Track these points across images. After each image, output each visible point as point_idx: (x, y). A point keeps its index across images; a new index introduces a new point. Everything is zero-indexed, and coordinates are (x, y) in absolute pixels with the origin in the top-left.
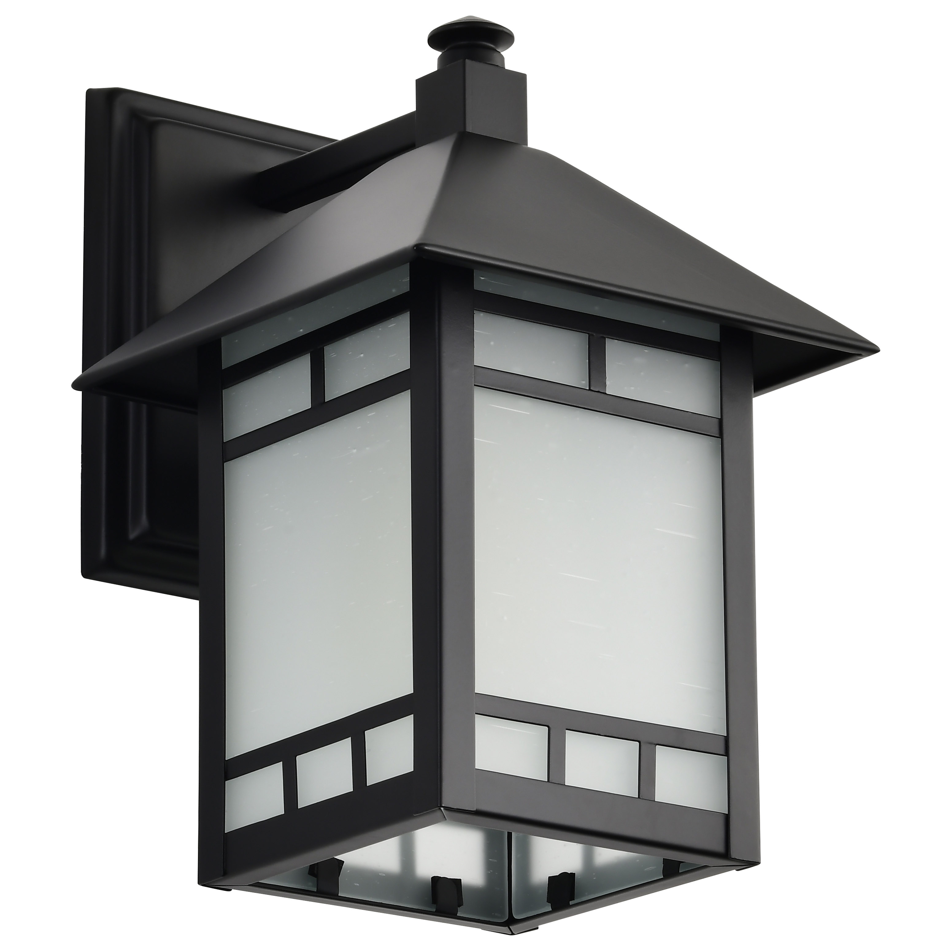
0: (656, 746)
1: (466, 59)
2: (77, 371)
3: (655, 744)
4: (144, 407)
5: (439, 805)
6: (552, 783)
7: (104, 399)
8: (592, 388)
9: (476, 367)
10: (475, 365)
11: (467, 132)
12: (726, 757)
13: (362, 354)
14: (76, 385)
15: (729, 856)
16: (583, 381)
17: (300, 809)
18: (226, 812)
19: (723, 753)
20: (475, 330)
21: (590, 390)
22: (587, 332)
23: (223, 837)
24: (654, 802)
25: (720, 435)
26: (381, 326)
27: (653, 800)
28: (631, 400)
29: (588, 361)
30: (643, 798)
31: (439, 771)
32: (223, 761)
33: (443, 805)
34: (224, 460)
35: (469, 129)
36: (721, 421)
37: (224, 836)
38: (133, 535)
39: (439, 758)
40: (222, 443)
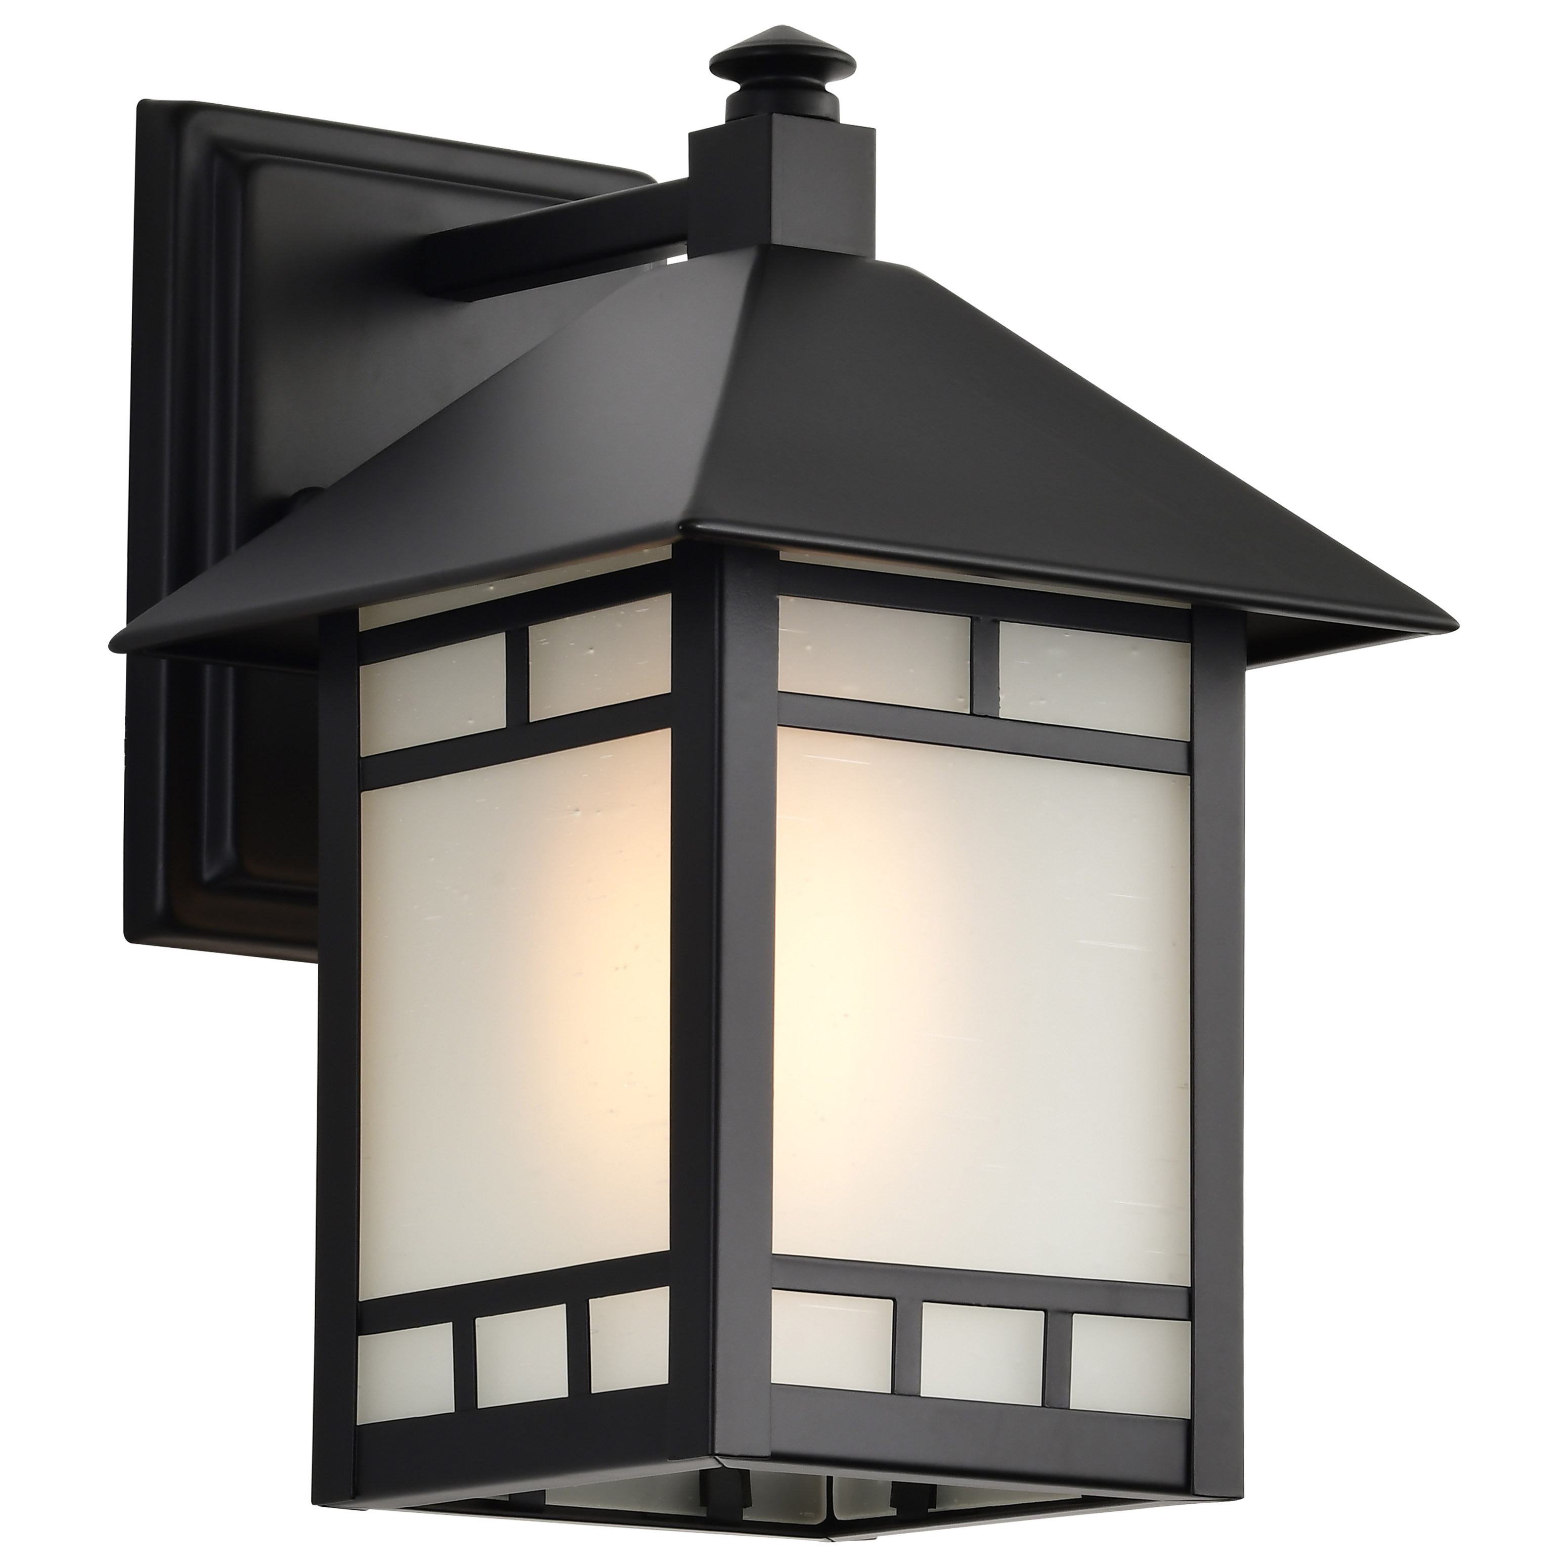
0: (1072, 1316)
1: (773, 113)
2: (119, 623)
3: (1071, 1313)
4: (230, 672)
5: (710, 1453)
6: (898, 1395)
7: (164, 663)
8: (974, 712)
9: (780, 693)
10: (779, 690)
11: (774, 245)
12: (1190, 1322)
13: (591, 649)
14: (116, 645)
15: (1191, 1490)
16: (961, 697)
17: (480, 1409)
18: (360, 1387)
19: (1184, 1316)
20: (780, 629)
21: (972, 714)
22: (968, 615)
23: (353, 1432)
24: (1068, 1410)
25: (1188, 772)
26: (623, 609)
27: (1067, 1406)
28: (1040, 725)
29: (969, 662)
30: (1051, 1405)
31: (710, 1394)
32: (355, 1303)
33: (717, 1452)
34: (361, 788)
35: (778, 238)
36: (1190, 746)
37: (355, 1432)
38: (208, 874)
39: (711, 1371)
40: (358, 758)
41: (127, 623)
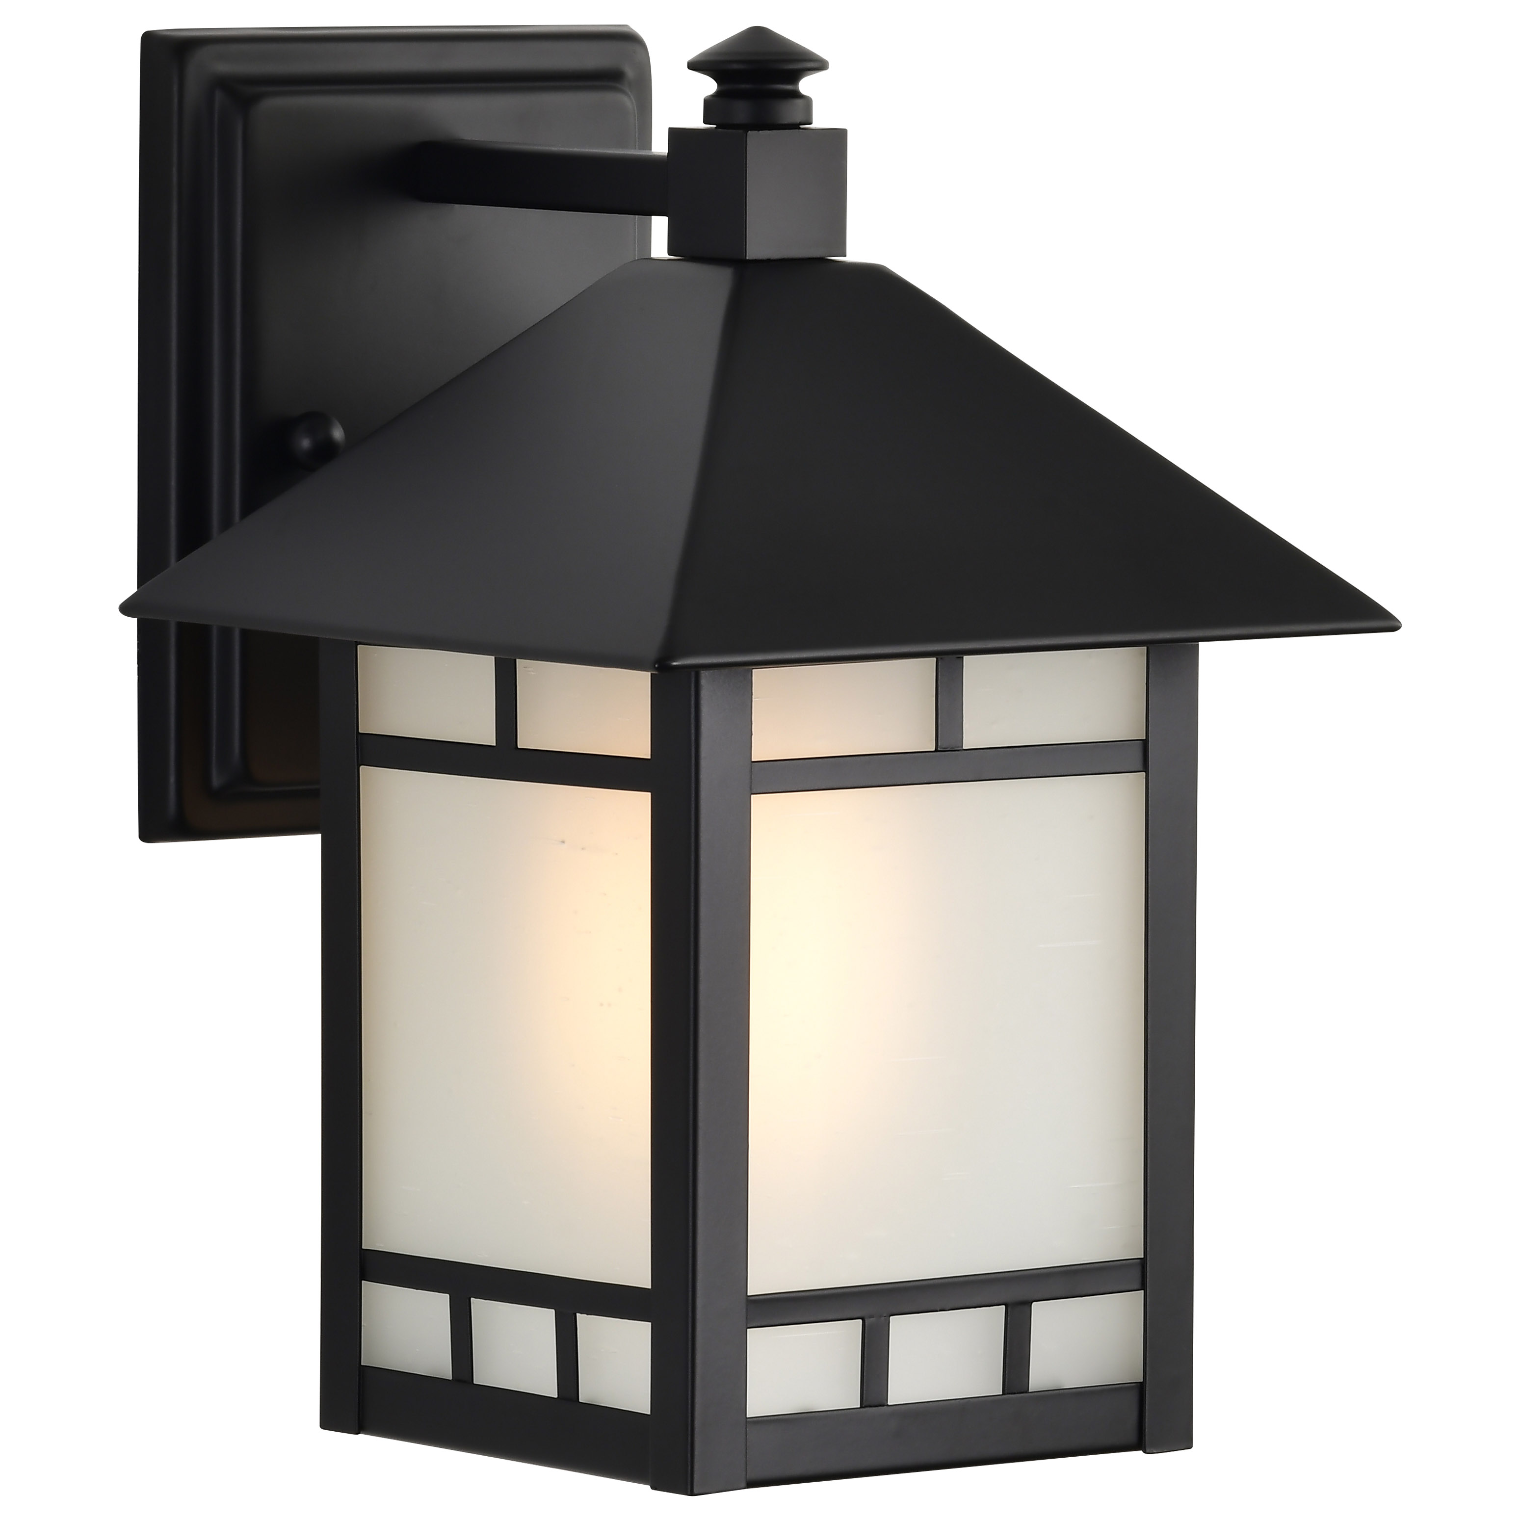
0: (1031, 1304)
3: (1030, 1301)
9: (755, 763)
10: (753, 760)
11: (749, 259)
14: (127, 608)
23: (358, 1369)
24: (1027, 1390)
32: (359, 1248)
34: (360, 760)
36: (1145, 742)
38: (216, 781)
40: (357, 734)
41: (138, 588)
